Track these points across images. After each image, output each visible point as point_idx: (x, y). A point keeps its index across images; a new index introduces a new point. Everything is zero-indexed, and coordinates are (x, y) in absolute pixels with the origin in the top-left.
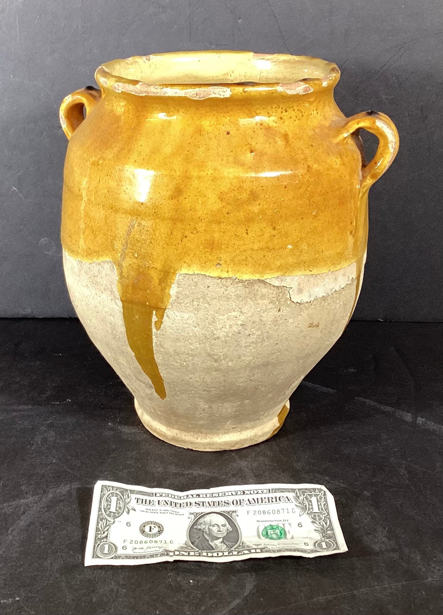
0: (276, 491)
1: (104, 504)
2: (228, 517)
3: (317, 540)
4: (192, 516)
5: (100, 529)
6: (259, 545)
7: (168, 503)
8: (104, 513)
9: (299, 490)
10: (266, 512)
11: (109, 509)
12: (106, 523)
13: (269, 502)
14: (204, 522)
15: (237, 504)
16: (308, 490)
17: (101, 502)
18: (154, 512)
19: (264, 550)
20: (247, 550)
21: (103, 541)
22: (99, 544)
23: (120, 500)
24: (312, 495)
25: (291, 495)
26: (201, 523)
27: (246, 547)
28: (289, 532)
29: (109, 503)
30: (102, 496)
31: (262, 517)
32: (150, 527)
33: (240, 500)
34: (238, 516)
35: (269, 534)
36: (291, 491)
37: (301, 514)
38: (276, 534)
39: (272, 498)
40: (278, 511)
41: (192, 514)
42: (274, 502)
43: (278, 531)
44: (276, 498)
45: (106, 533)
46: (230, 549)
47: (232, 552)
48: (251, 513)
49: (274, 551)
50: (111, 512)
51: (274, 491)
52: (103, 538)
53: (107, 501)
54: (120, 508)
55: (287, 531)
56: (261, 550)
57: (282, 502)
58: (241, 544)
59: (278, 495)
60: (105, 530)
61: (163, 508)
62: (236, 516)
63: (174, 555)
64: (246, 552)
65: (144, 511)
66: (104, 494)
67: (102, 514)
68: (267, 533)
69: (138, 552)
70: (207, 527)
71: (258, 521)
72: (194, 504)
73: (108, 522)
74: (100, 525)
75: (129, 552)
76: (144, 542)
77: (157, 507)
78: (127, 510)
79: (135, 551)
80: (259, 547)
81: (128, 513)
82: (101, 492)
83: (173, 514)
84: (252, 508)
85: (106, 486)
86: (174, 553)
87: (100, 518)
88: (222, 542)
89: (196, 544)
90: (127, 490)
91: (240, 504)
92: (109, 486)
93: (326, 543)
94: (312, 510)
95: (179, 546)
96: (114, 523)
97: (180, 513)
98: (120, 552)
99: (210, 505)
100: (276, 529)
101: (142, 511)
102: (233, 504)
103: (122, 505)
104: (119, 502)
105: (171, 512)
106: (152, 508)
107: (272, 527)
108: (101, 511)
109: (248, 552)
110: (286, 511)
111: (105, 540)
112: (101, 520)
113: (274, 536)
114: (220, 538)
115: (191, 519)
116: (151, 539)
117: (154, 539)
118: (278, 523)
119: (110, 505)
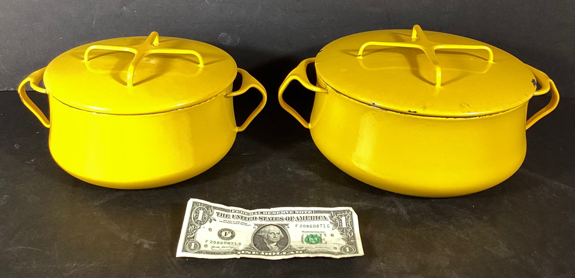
0: (316, 212)
1: (194, 214)
2: (282, 228)
3: (343, 246)
4: (257, 227)
5: (190, 232)
6: (302, 248)
7: (240, 217)
8: (193, 221)
9: (334, 211)
10: (309, 226)
11: (197, 218)
12: (194, 228)
13: (312, 219)
14: (265, 230)
15: (289, 219)
16: (340, 212)
17: (191, 213)
18: (230, 222)
19: (305, 252)
20: (294, 251)
21: (191, 240)
22: (188, 242)
23: (205, 213)
24: (342, 215)
25: (327, 215)
26: (262, 232)
27: (292, 249)
28: (324, 239)
29: (197, 214)
30: (193, 209)
31: (306, 229)
32: (226, 233)
33: (291, 217)
34: (289, 228)
35: (310, 240)
36: (327, 212)
37: (334, 228)
38: (315, 240)
39: (314, 217)
40: (318, 226)
41: (256, 225)
42: (315, 220)
43: (316, 239)
44: (317, 217)
45: (194, 234)
46: (281, 250)
47: (282, 252)
48: (299, 226)
49: (312, 253)
50: (198, 221)
51: (315, 212)
52: (191, 238)
53: (196, 212)
54: (205, 218)
55: (323, 238)
56: (303, 252)
57: (321, 220)
58: (289, 247)
59: (318, 215)
60: (193, 232)
61: (236, 220)
62: (287, 228)
63: (241, 253)
64: (292, 253)
65: (222, 222)
66: (194, 208)
67: (192, 221)
68: (309, 239)
69: (216, 249)
70: (266, 234)
71: (303, 232)
72: (258, 219)
73: (196, 227)
74: (190, 229)
75: (209, 249)
76: (220, 243)
77: (232, 219)
78: (210, 220)
79: (213, 248)
80: (302, 249)
81: (211, 222)
82: (193, 206)
83: (243, 225)
84: (299, 223)
85: (196, 203)
86: (241, 252)
87: (190, 224)
88: (276, 245)
89: (257, 246)
90: (211, 206)
91: (291, 220)
92: (198, 203)
93: (349, 248)
94: (341, 226)
95: (245, 247)
96: (200, 228)
97: (248, 224)
98: (203, 248)
99: (270, 220)
100: (315, 237)
101: (221, 221)
102: (286, 219)
103: (206, 216)
104: (205, 214)
105: (242, 223)
106: (228, 220)
107: (313, 236)
108: (191, 219)
109: (293, 253)
110: (323, 226)
111: (192, 239)
112: (191, 225)
113: (313, 242)
114: (275, 242)
115: (255, 228)
116: (226, 241)
117: (228, 241)
118: (317, 233)
119: (198, 216)
